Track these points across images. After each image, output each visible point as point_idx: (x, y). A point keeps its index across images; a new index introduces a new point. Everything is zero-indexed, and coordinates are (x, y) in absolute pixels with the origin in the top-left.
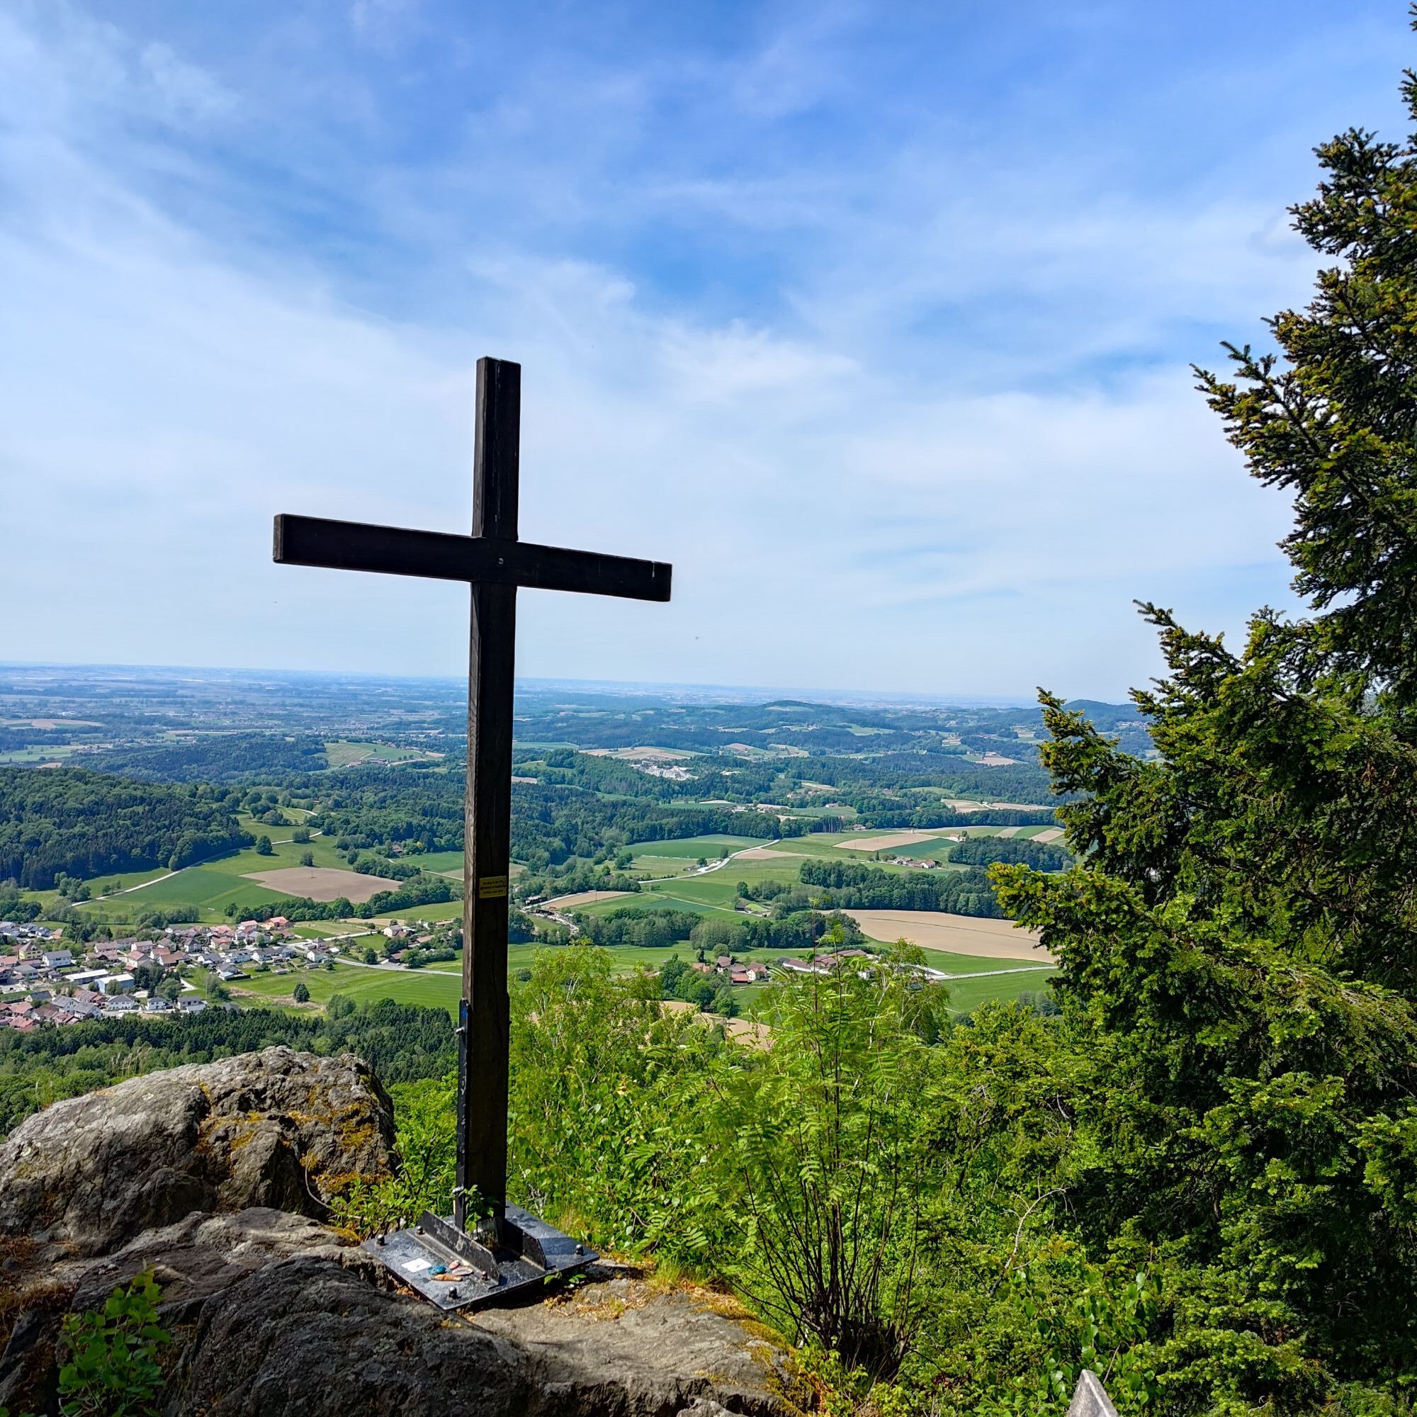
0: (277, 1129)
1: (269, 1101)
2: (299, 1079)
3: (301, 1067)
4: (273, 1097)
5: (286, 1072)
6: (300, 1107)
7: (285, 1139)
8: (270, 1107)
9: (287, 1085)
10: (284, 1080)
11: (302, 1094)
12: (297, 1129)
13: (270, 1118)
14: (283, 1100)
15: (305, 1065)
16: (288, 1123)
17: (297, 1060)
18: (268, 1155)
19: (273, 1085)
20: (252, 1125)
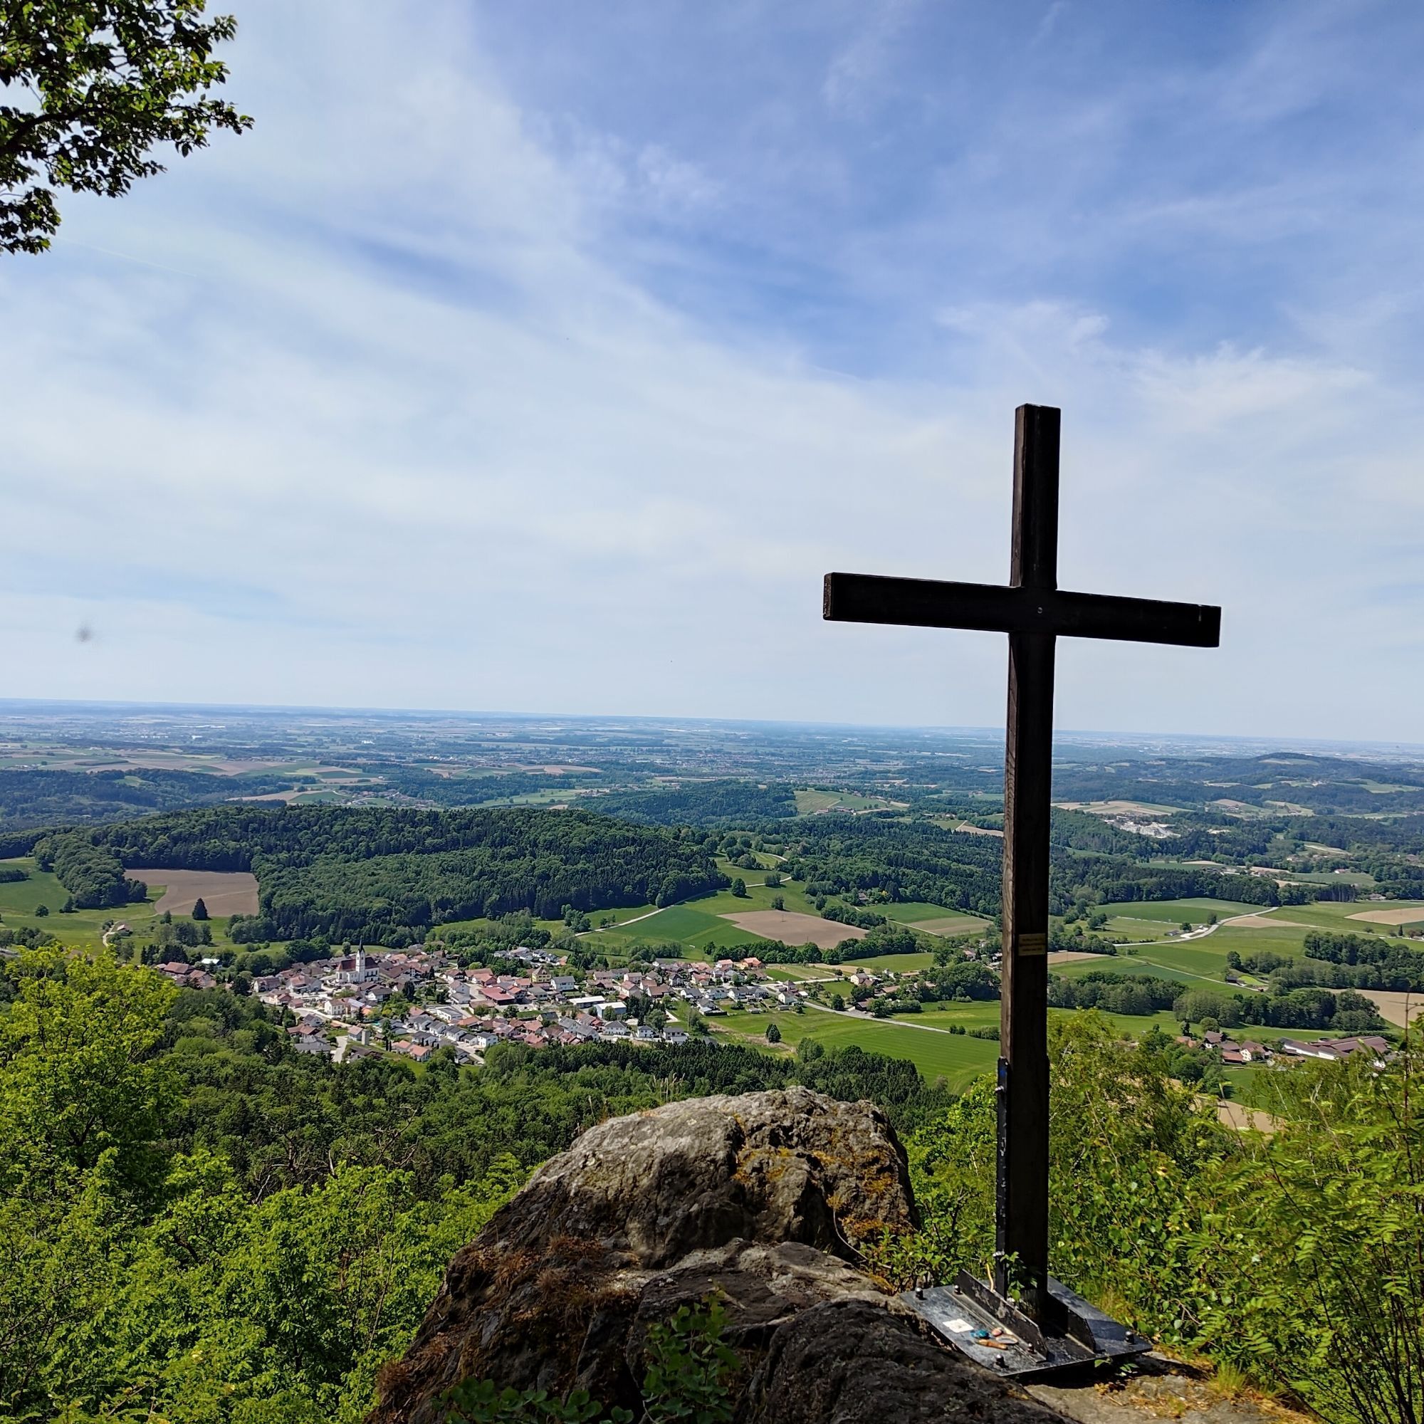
0: (806, 1167)
1: (795, 1139)
2: (822, 1121)
3: (822, 1109)
4: (799, 1136)
5: (810, 1112)
6: (823, 1148)
7: (814, 1178)
8: (797, 1145)
9: (811, 1125)
10: (808, 1120)
11: (825, 1135)
12: (822, 1170)
13: (798, 1155)
14: (808, 1139)
15: (825, 1107)
16: (815, 1163)
17: (817, 1101)
18: (799, 1192)
19: (799, 1123)
20: (783, 1161)
